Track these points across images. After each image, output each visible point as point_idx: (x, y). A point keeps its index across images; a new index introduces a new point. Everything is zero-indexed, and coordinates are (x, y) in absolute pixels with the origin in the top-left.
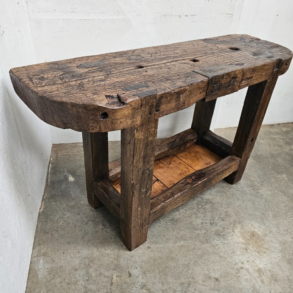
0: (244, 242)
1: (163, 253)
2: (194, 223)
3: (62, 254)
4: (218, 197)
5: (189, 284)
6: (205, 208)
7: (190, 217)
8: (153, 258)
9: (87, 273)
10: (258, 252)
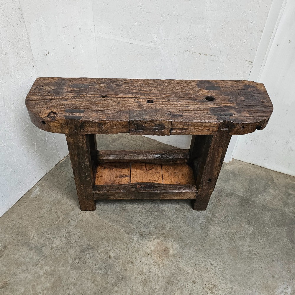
0: (153, 250)
1: (97, 223)
2: (134, 218)
3: (49, 191)
4: (172, 212)
5: (92, 248)
6: (153, 213)
7: (136, 213)
8: (89, 222)
9: (51, 208)
10: (154, 262)
